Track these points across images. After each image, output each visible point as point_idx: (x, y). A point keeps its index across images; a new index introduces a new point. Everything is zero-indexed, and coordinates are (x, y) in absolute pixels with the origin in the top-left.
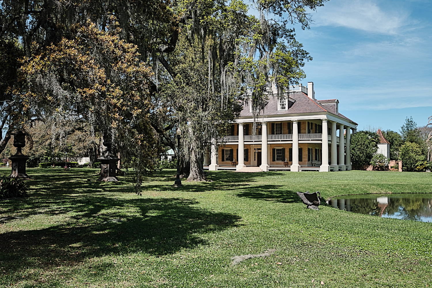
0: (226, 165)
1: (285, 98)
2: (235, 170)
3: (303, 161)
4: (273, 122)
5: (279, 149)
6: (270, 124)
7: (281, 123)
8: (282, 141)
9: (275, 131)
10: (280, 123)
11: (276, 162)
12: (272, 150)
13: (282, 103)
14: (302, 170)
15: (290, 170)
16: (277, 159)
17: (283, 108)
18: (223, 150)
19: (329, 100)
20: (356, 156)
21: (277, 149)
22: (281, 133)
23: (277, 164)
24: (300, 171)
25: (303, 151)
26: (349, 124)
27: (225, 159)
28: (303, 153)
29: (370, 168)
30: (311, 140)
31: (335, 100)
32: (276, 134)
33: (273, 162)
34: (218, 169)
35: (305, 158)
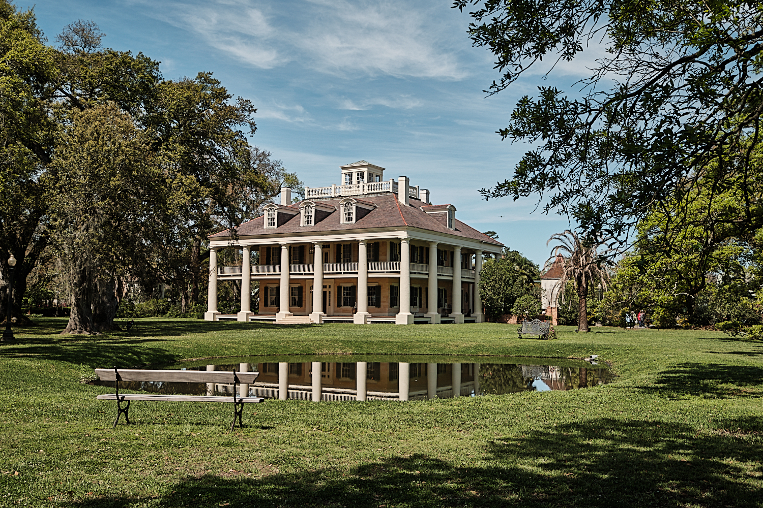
0: (270, 313)
1: (352, 202)
2: (275, 320)
3: (382, 306)
4: (339, 243)
5: (347, 287)
6: (334, 245)
7: (350, 245)
8: (344, 273)
9: (342, 257)
10: (349, 243)
11: (343, 308)
12: (336, 289)
13: (347, 212)
14: (372, 322)
15: (352, 322)
16: (344, 303)
17: (349, 219)
18: (266, 289)
19: (440, 205)
20: (488, 300)
21: (344, 287)
22: (350, 262)
23: (344, 311)
24: (369, 323)
25: (382, 291)
26: (480, 244)
27: (269, 303)
28: (382, 293)
29: (513, 320)
30: (386, 272)
31: (447, 205)
32: (344, 262)
33: (339, 308)
34: (252, 320)
35: (384, 302)
